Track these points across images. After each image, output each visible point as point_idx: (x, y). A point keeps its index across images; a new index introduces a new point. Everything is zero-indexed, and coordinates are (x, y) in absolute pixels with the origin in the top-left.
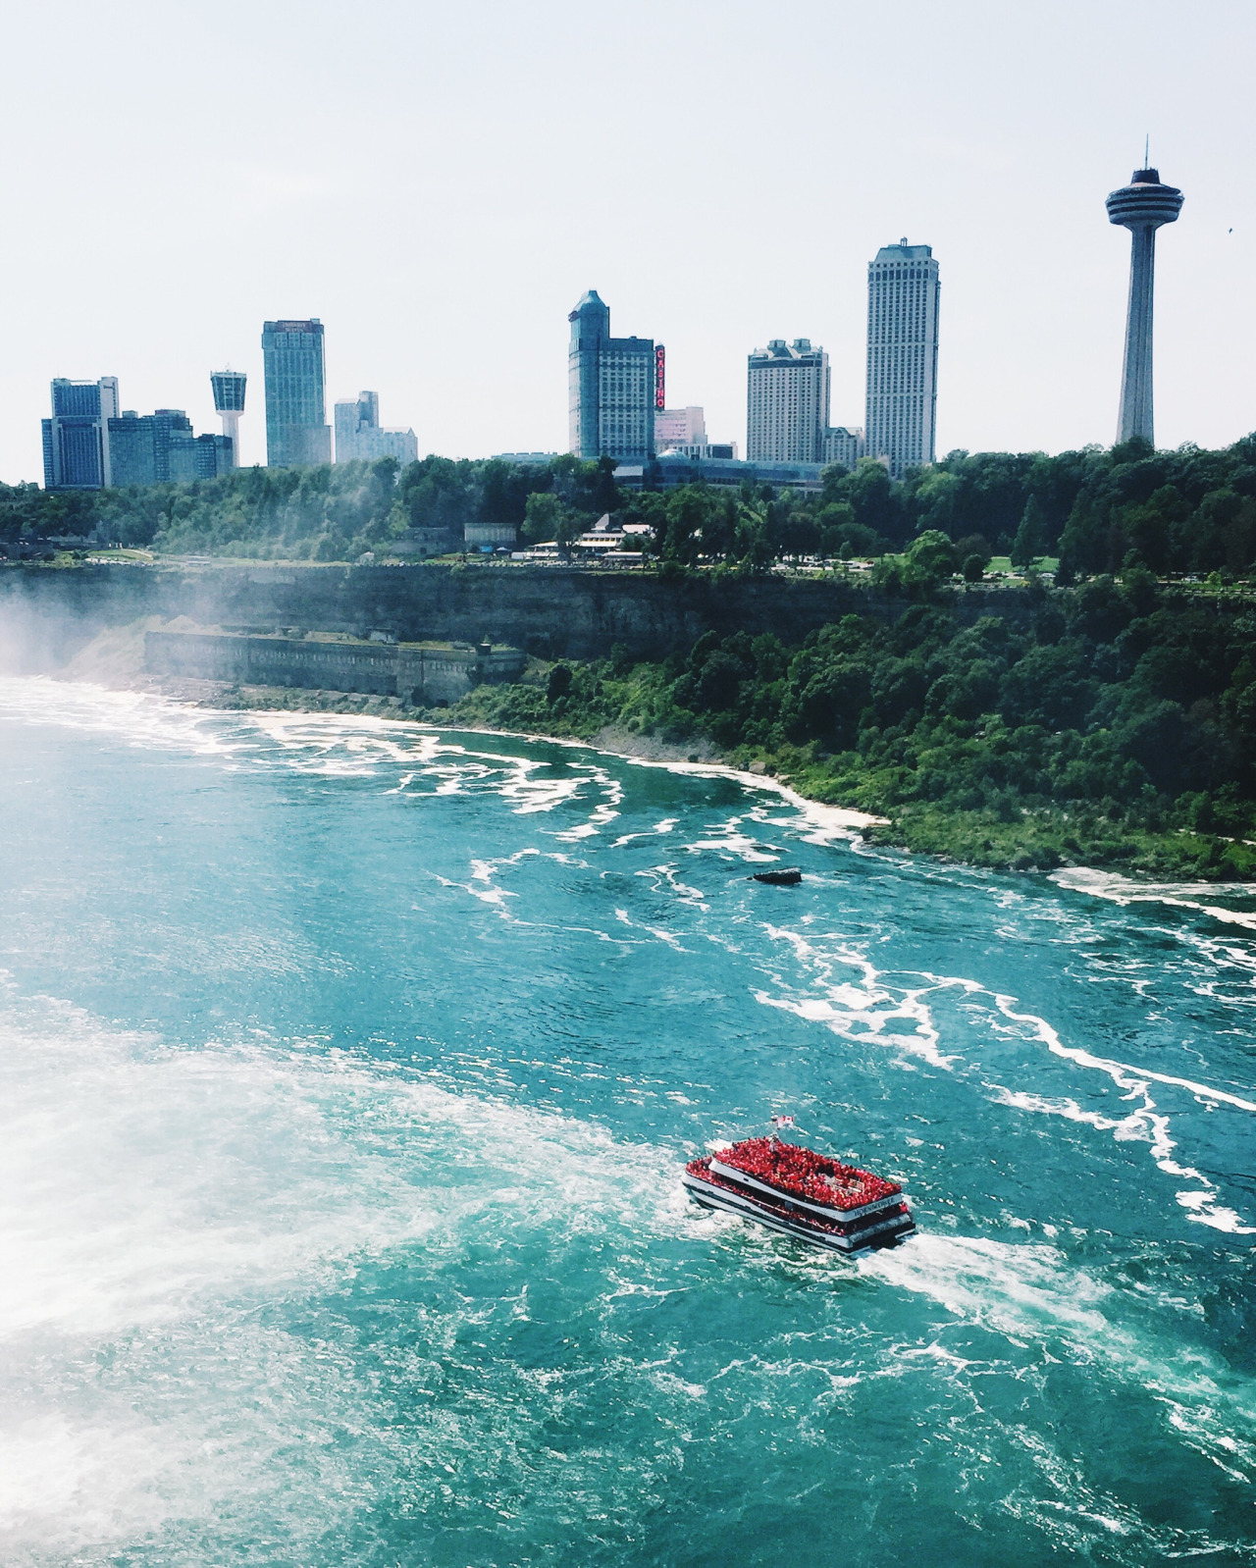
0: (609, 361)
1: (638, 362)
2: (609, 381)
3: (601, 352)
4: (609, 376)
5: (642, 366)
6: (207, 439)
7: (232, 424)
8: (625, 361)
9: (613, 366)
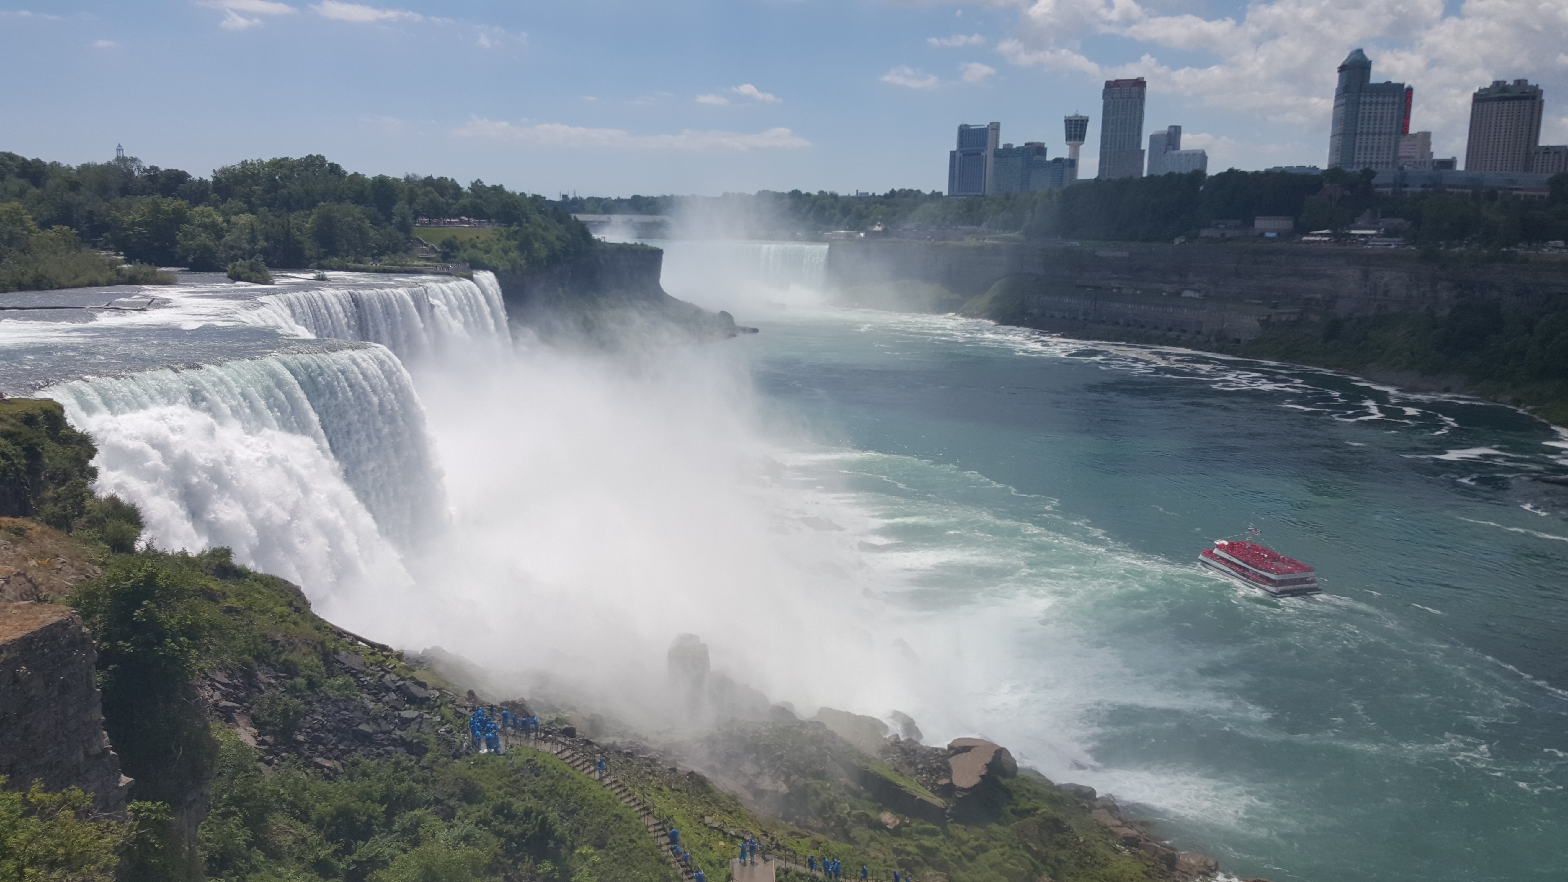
0: (1368, 100)
1: (1391, 100)
2: (1367, 115)
3: (1362, 94)
4: (1367, 111)
5: (1394, 103)
6: (1058, 161)
7: (1075, 151)
8: (1380, 100)
9: (1371, 103)
